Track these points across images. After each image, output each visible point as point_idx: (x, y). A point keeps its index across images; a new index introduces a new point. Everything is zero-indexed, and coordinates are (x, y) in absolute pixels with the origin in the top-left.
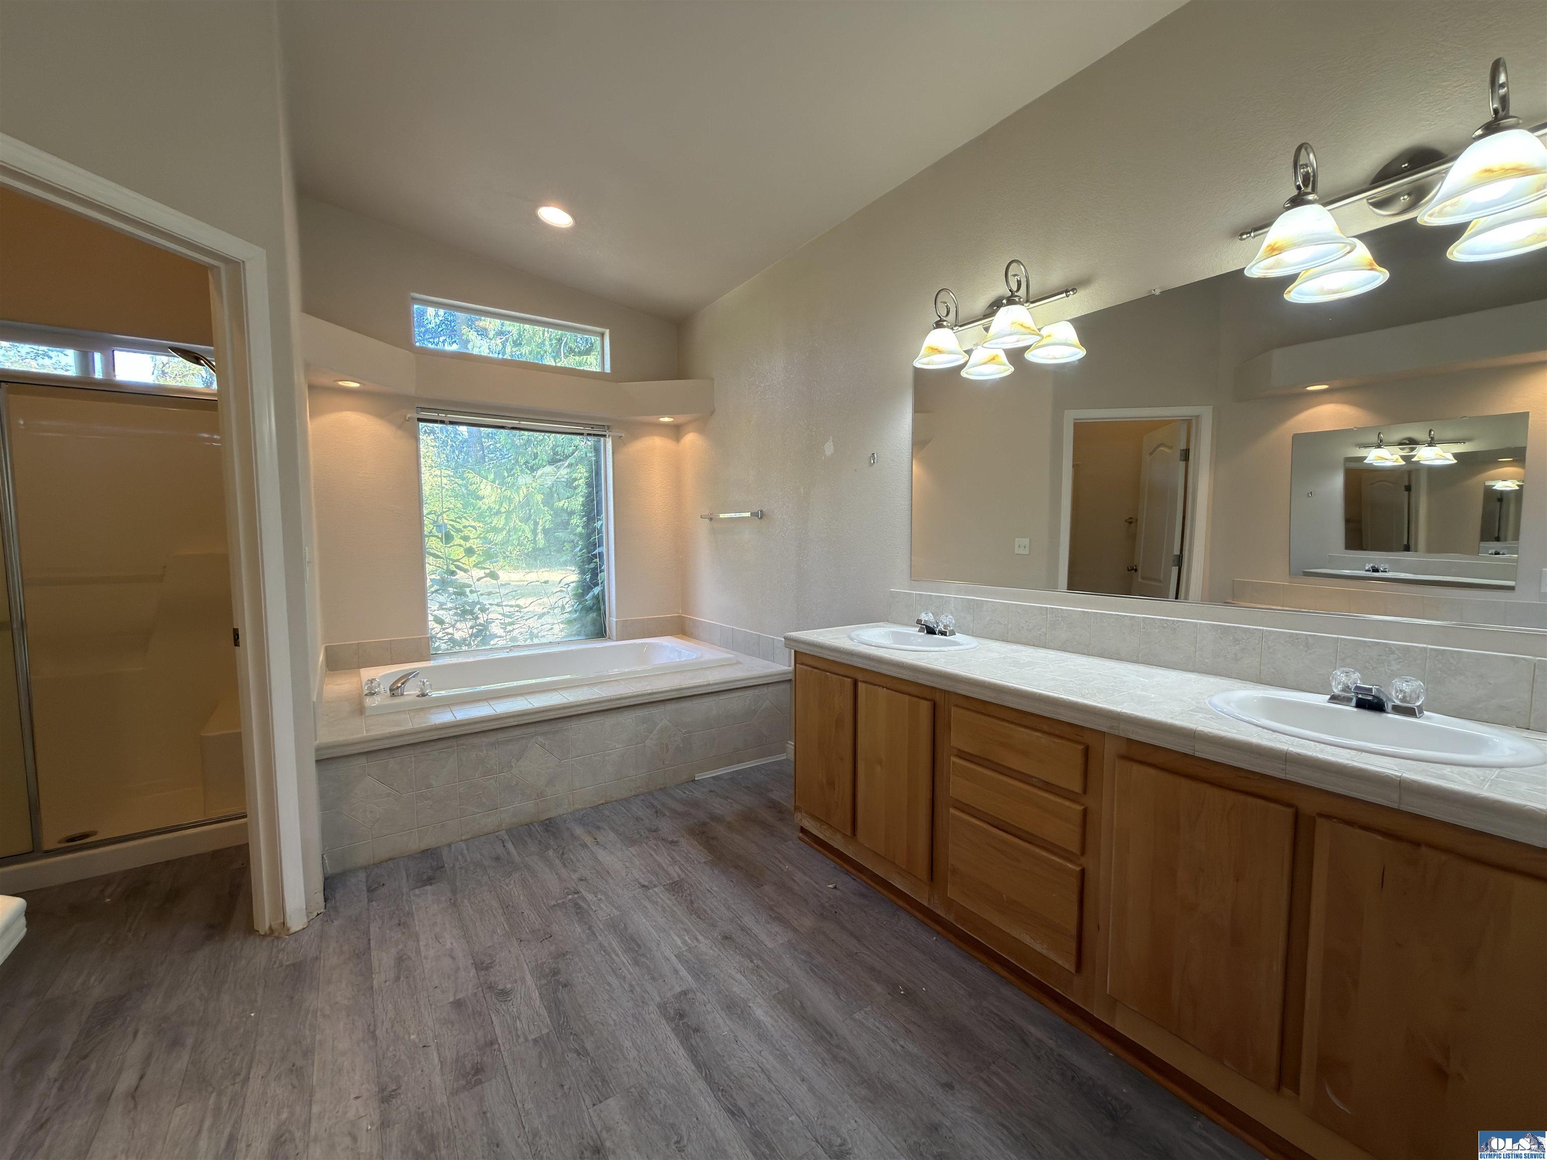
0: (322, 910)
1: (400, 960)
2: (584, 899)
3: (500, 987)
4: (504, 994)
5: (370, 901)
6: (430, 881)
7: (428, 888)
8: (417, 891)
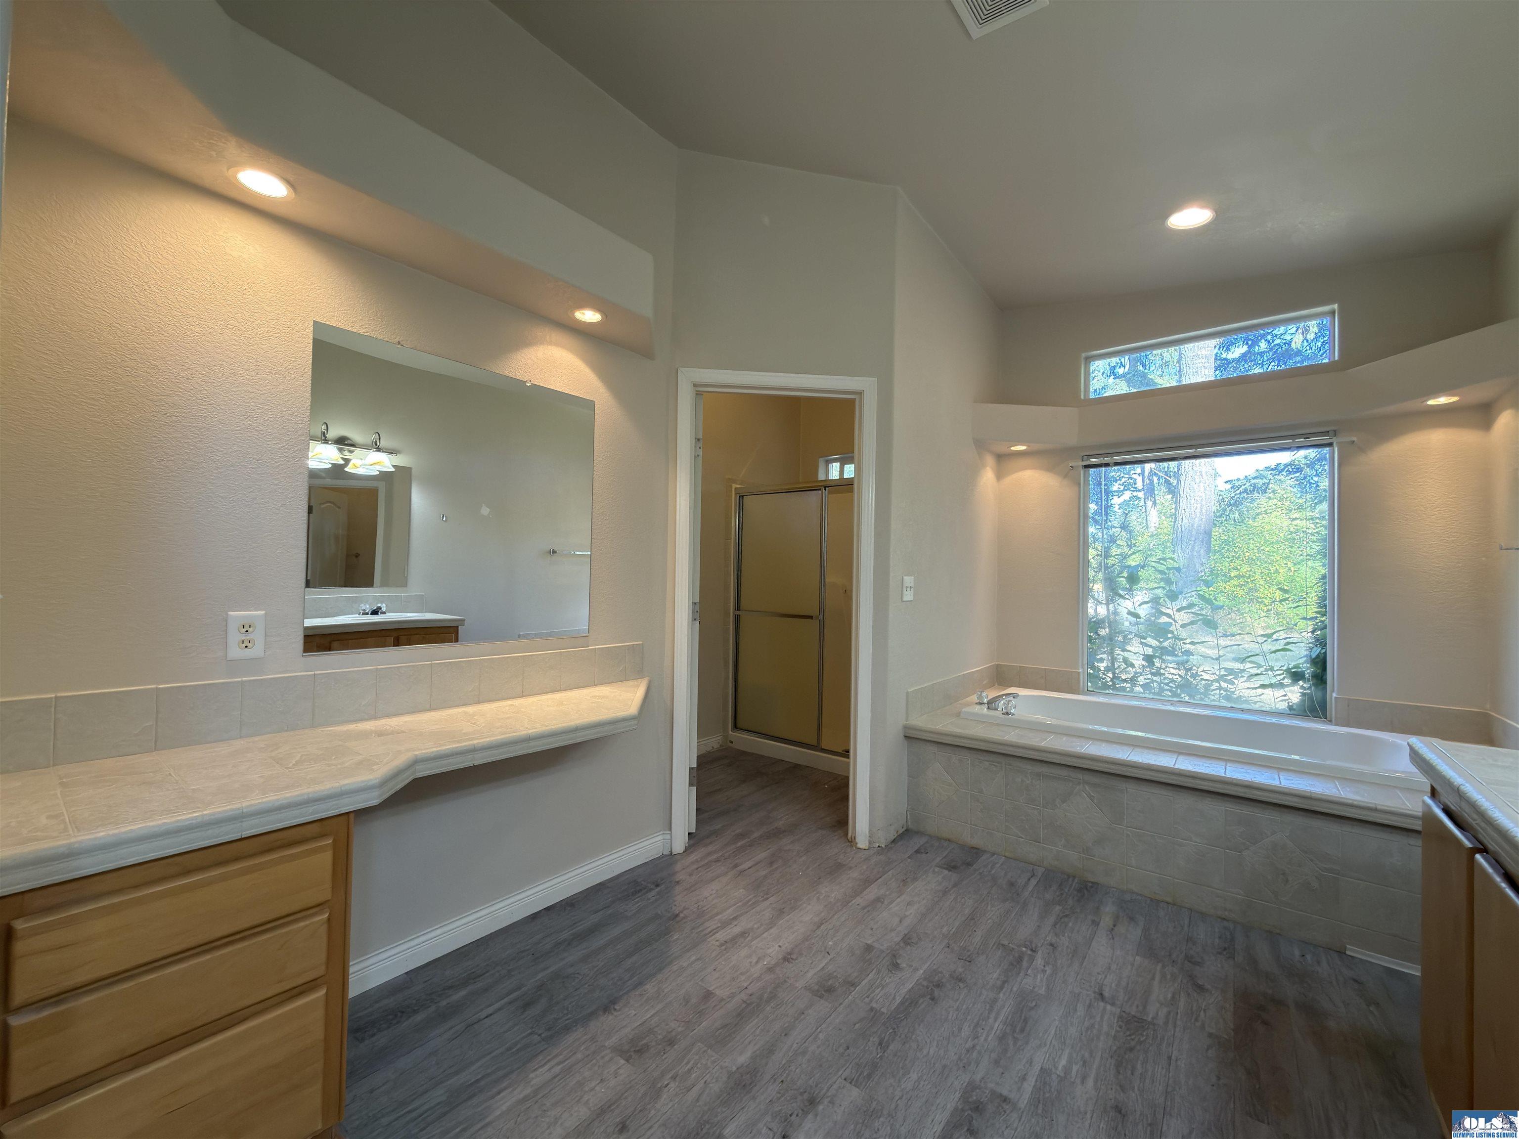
3: (898, 961)
4: (895, 966)
5: (909, 857)
6: (951, 867)
7: (946, 872)
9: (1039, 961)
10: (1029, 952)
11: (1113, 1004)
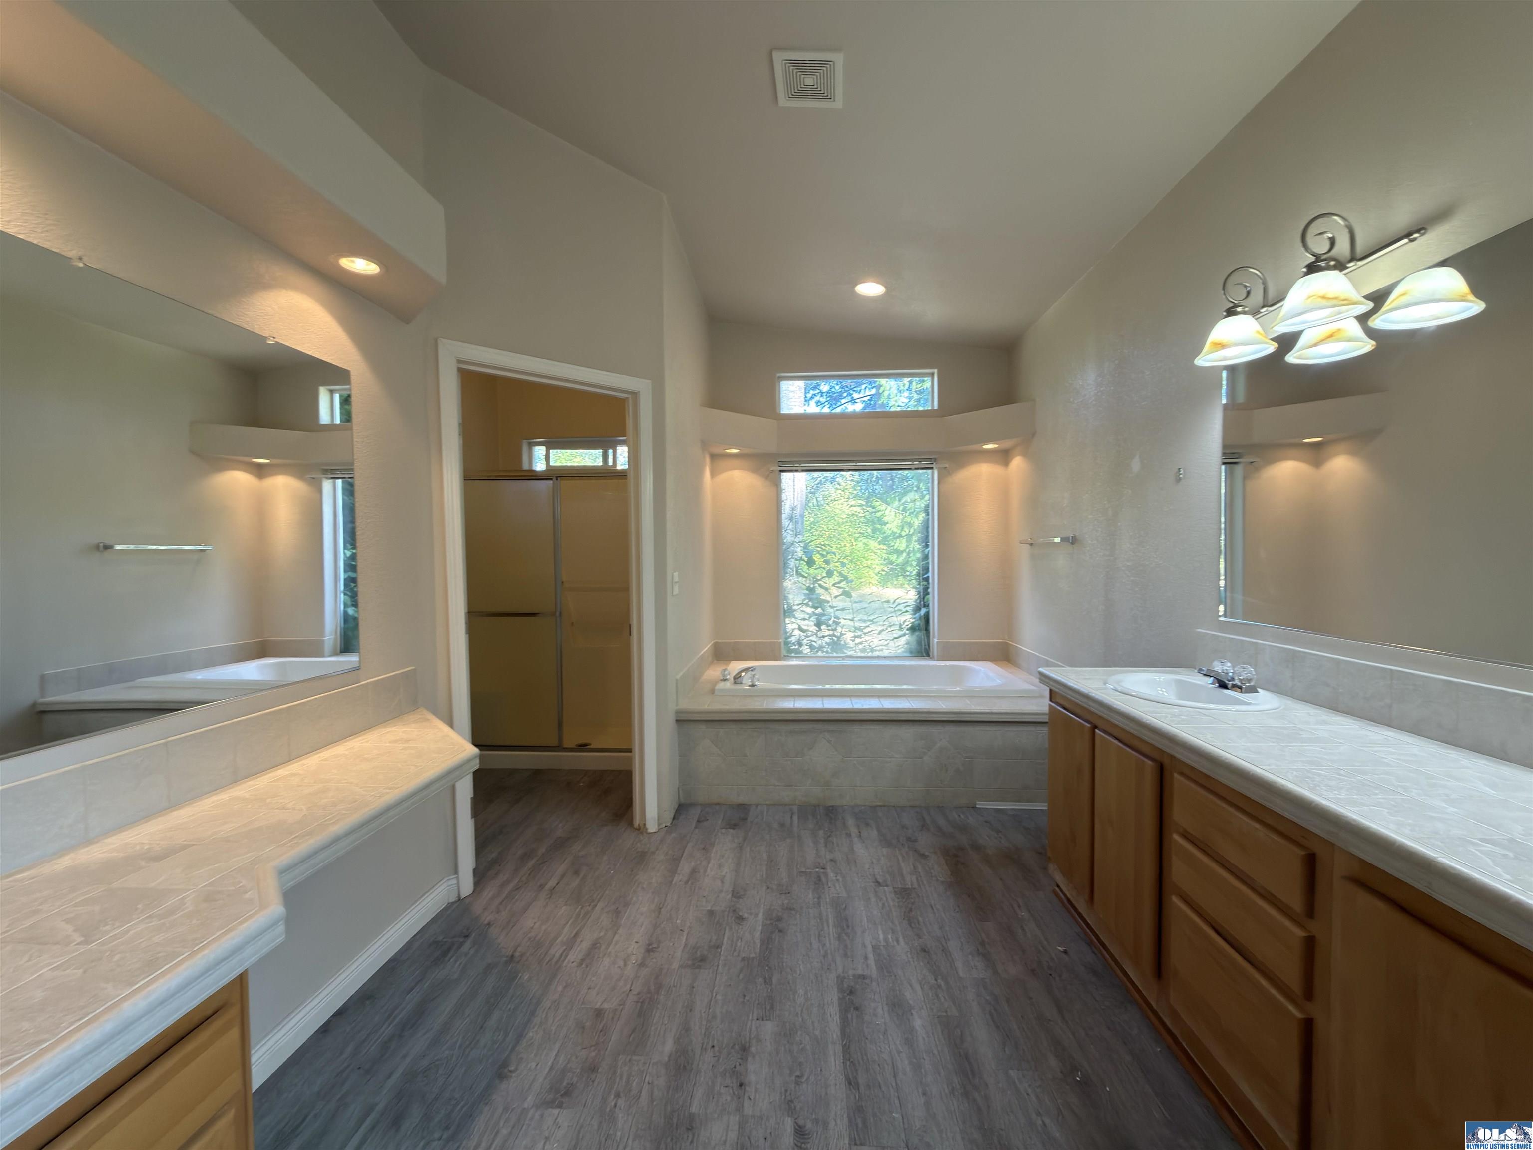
0: (669, 824)
1: (694, 871)
2: (826, 874)
3: (740, 914)
4: (740, 919)
5: (696, 827)
6: (734, 826)
7: (731, 830)
8: (723, 830)
9: (832, 875)
10: (822, 871)
11: (887, 886)
